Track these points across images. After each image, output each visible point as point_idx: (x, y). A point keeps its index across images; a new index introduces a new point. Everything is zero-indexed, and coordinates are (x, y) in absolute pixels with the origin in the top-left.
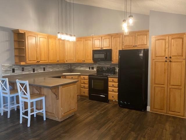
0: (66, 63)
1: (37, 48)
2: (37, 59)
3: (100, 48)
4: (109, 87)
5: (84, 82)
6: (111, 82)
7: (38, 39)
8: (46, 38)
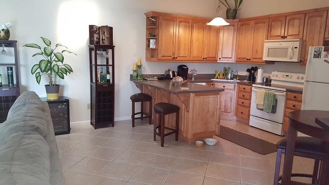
0: (218, 61)
1: (174, 39)
2: (174, 54)
3: (280, 37)
4: (287, 109)
5: (243, 96)
6: (291, 100)
7: (178, 24)
8: (189, 23)
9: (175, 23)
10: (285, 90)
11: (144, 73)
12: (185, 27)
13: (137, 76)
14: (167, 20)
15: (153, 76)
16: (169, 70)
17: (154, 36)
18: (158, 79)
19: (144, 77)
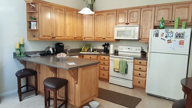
0: (83, 40)
1: (52, 22)
2: (52, 34)
3: (125, 24)
4: (135, 71)
5: (104, 63)
6: (137, 64)
7: (54, 11)
8: (62, 10)
9: (52, 10)
10: (133, 58)
11: (28, 51)
12: (60, 13)
13: (20, 54)
14: (45, 6)
15: (35, 53)
16: (49, 48)
17: (35, 19)
18: (40, 55)
19: (27, 54)
